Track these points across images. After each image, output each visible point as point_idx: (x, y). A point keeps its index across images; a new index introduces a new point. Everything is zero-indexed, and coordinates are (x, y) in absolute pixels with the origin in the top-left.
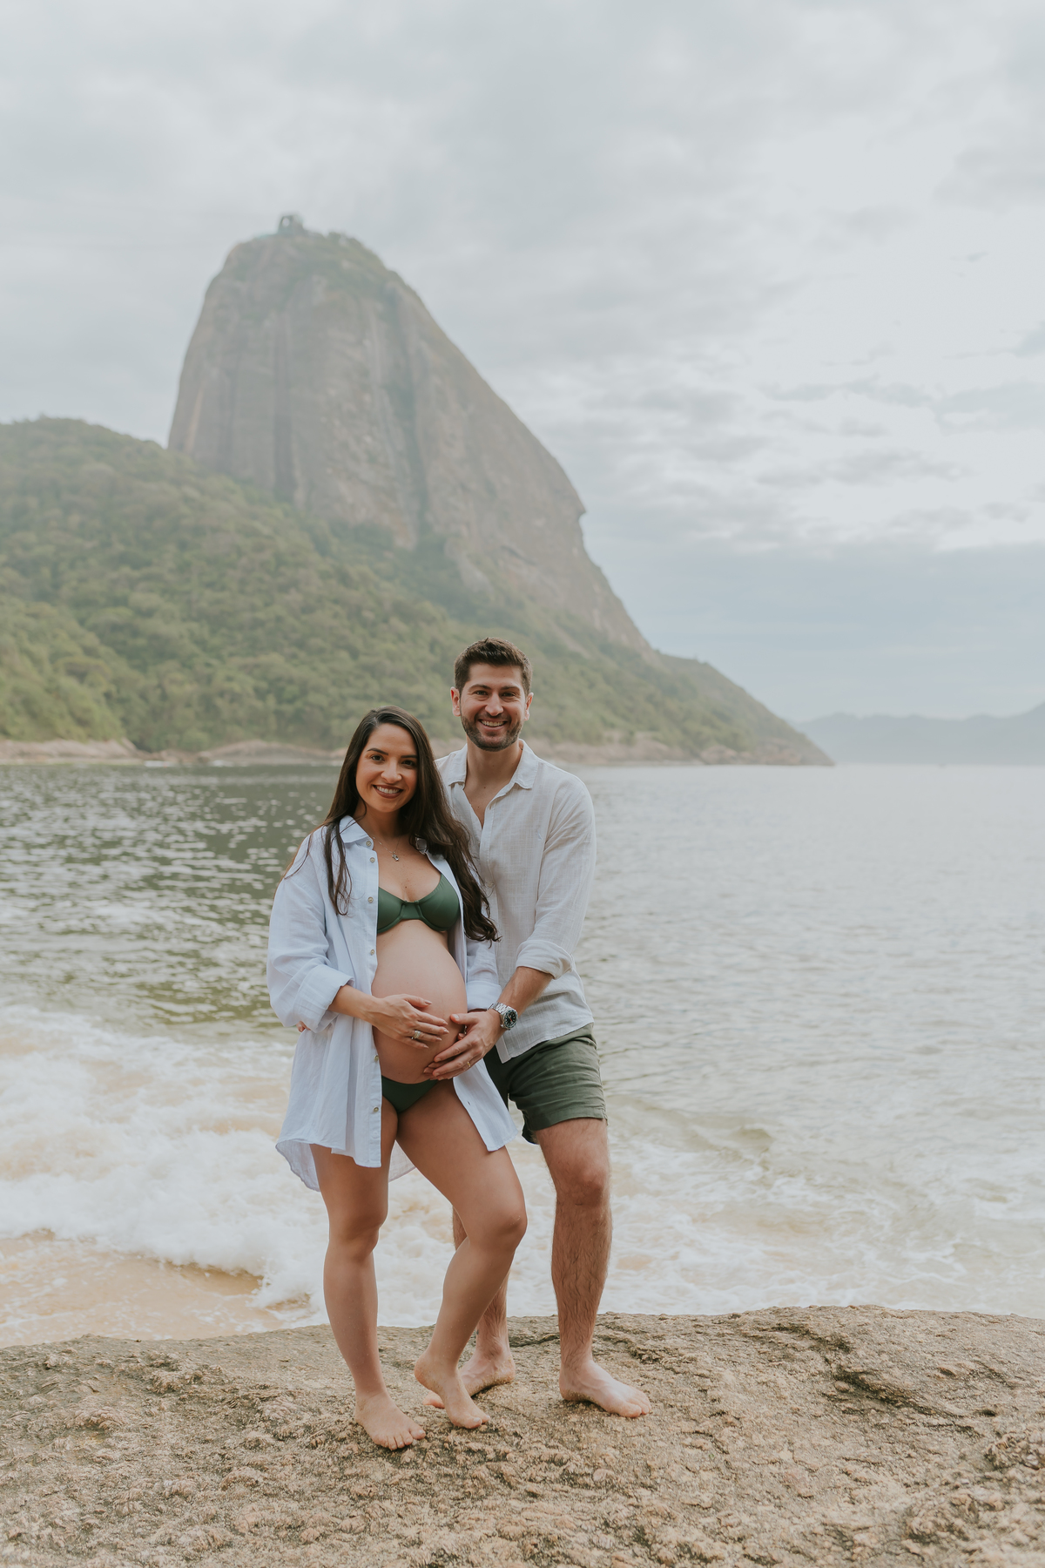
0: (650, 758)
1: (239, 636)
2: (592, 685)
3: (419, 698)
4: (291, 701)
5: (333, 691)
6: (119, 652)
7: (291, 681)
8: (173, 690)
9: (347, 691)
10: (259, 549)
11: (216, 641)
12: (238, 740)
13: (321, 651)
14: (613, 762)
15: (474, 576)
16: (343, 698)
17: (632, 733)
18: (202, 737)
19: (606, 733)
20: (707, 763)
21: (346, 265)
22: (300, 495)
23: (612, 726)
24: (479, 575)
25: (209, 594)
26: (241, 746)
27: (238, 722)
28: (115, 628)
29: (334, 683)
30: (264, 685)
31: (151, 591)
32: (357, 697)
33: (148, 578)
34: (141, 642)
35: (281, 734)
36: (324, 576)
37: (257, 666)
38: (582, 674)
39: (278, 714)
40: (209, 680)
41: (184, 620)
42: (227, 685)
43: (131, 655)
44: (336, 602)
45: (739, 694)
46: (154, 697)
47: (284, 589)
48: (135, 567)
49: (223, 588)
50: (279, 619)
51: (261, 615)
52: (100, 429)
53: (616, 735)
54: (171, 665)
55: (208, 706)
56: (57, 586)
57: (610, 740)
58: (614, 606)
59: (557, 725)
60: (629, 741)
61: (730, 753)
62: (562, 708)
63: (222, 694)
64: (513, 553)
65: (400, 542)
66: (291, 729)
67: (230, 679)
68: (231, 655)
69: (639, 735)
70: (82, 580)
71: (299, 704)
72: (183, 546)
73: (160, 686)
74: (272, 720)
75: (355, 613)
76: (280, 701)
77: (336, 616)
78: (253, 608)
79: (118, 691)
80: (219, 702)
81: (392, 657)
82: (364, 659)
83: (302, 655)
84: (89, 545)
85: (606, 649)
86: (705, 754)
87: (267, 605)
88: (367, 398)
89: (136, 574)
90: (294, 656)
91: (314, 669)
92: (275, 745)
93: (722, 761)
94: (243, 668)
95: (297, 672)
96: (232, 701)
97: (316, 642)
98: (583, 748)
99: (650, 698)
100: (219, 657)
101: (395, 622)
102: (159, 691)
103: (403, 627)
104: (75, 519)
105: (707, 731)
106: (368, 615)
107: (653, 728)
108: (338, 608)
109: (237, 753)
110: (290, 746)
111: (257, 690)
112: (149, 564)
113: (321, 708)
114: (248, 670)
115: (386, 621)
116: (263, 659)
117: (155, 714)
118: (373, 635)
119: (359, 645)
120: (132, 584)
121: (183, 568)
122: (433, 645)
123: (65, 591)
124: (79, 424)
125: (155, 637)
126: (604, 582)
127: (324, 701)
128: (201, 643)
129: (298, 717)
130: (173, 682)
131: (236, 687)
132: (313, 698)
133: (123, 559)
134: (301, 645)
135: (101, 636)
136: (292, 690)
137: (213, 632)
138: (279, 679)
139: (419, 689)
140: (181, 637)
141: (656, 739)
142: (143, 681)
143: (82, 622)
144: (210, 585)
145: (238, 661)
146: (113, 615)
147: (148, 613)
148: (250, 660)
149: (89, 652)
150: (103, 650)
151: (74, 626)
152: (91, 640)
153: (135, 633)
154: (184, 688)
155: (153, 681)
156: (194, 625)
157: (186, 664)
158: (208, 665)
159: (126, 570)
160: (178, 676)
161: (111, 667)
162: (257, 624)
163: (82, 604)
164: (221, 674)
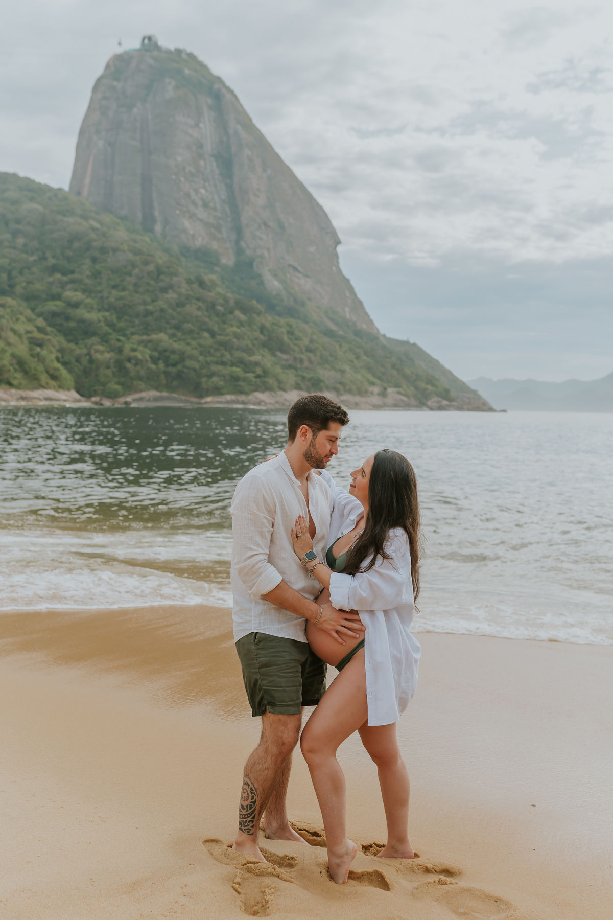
0: (396, 406)
1: (137, 322)
2: (358, 357)
3: (257, 364)
4: (174, 365)
5: (201, 358)
6: (59, 331)
7: (173, 352)
8: (98, 356)
9: (210, 359)
10: (146, 263)
11: (122, 324)
12: (141, 391)
13: (191, 332)
14: (376, 407)
15: (273, 284)
16: (208, 363)
17: (385, 389)
18: (118, 387)
19: (371, 389)
20: (431, 409)
21: (187, 71)
22: (158, 228)
23: (373, 384)
24: (276, 283)
25: (114, 292)
26: (143, 394)
27: (140, 378)
28: (54, 314)
29: (201, 354)
30: (156, 354)
31: (76, 290)
32: (217, 363)
33: (73, 281)
34: (72, 324)
35: (169, 388)
36: (189, 282)
37: (150, 341)
38: (351, 349)
39: (165, 372)
40: (120, 351)
41: (99, 310)
42: (133, 354)
43: (67, 333)
44: (198, 299)
45: (435, 363)
46: (84, 361)
47: (164, 290)
48: (64, 274)
49: (124, 289)
50: (162, 310)
51: (150, 307)
52: (28, 179)
53: (376, 390)
54: (95, 340)
55: (120, 368)
56: (12, 286)
57: (372, 393)
58: (358, 305)
59: (341, 383)
60: (383, 394)
61: (445, 402)
62: (343, 372)
63: (129, 360)
64: (295, 269)
65: (224, 261)
66: (175, 383)
67: (133, 350)
68: (132, 334)
69: (390, 390)
70: (28, 283)
71: (179, 367)
72: (94, 260)
73: (89, 354)
74: (163, 377)
75: (212, 306)
76: (167, 366)
77: (199, 309)
78: (145, 303)
79: (63, 357)
80: (128, 365)
81: (237, 336)
82: (219, 338)
83: (179, 334)
84: (31, 259)
85: (358, 333)
86: (429, 403)
87: (153, 301)
88: (202, 163)
89: (65, 279)
90: (173, 335)
91: (188, 344)
92: (165, 394)
93: (441, 408)
94: (140, 342)
95: (176, 346)
96: (136, 365)
97: (187, 326)
98: (357, 399)
99: (394, 366)
100: (124, 335)
101: (237, 313)
102: (88, 357)
103: (243, 317)
104: (21, 241)
105: (429, 387)
106: (219, 308)
107: (397, 386)
108: (200, 304)
109: (141, 399)
110: (174, 395)
111: (151, 357)
112: (72, 272)
113: (195, 370)
114: (145, 344)
115: (231, 312)
116: (154, 337)
117: (86, 372)
118: (224, 322)
119: (216, 328)
120: (63, 285)
121: (96, 275)
122: (262, 329)
123: (19, 289)
124: (14, 176)
125: (82, 321)
126: (351, 290)
127: (197, 366)
128: (111, 325)
129: (179, 376)
130: (97, 351)
131: (140, 356)
132: (189, 363)
133: (54, 269)
134: (178, 328)
135: (45, 319)
136: (174, 357)
137: (119, 318)
138: (165, 350)
139: (256, 358)
140: (99, 321)
141: (399, 393)
142: (80, 350)
143: (33, 310)
144: (115, 287)
145: (136, 338)
146: (52, 306)
147: (76, 305)
148: (145, 338)
149: (40, 330)
150: (49, 329)
151: (29, 312)
152: (41, 322)
153: (68, 319)
154: (104, 355)
155: (85, 351)
156: (107, 314)
157: (105, 340)
158: (119, 340)
159: (58, 276)
160: (101, 348)
161: (58, 340)
162: (148, 313)
163: (30, 298)
164: (127, 347)
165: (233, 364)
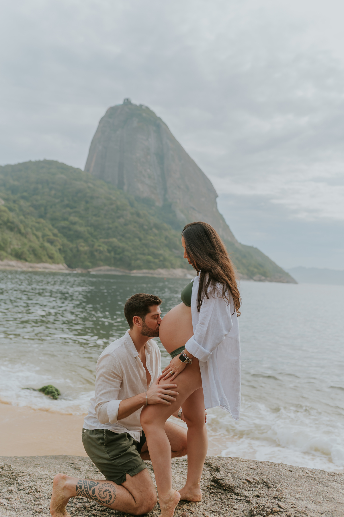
1: (103, 232)
3: (161, 255)
4: (119, 254)
5: (133, 251)
6: (64, 236)
7: (119, 248)
8: (81, 248)
9: (137, 252)
11: (96, 233)
12: (101, 266)
13: (129, 238)
15: (181, 216)
18: (90, 264)
21: (144, 115)
22: (125, 188)
24: (183, 216)
25: (94, 218)
26: (102, 268)
27: (101, 260)
28: (64, 228)
29: (133, 249)
30: (110, 248)
31: (76, 216)
33: (75, 212)
34: (72, 233)
35: (115, 265)
36: (132, 214)
37: (108, 242)
39: (115, 258)
40: (93, 246)
41: (86, 226)
42: (98, 248)
43: (68, 236)
44: (135, 222)
45: (267, 259)
46: (75, 250)
47: (119, 217)
48: (71, 208)
49: (99, 217)
50: (116, 227)
51: (111, 226)
52: (62, 164)
54: (81, 240)
55: (92, 254)
58: (226, 228)
61: (263, 278)
63: (96, 251)
64: (194, 209)
65: (157, 204)
66: (118, 263)
67: (99, 246)
68: (100, 238)
70: (53, 212)
71: (121, 255)
72: (87, 202)
73: (77, 247)
74: (112, 260)
76: (115, 254)
77: (135, 227)
78: (108, 223)
79: (63, 248)
80: (96, 253)
81: (152, 241)
82: (143, 241)
83: (123, 239)
84: (57, 201)
86: (254, 278)
87: (112, 223)
88: (149, 157)
89: (71, 211)
90: (120, 240)
91: (127, 244)
92: (113, 268)
94: (104, 242)
95: (121, 245)
96: (100, 253)
97: (128, 235)
100: (96, 239)
101: (154, 230)
103: (157, 232)
104: (53, 192)
106: (145, 227)
107: (238, 268)
108: (136, 225)
109: (100, 270)
110: (118, 269)
111: (108, 250)
112: (76, 208)
113: (129, 257)
115: (151, 229)
116: (111, 240)
117: (75, 256)
118: (147, 234)
119: (142, 236)
120: (70, 214)
121: (87, 209)
122: (166, 238)
123: (48, 215)
124: (56, 162)
125: (76, 231)
126: (223, 220)
127: (130, 255)
128: (91, 234)
129: (121, 259)
130: (81, 246)
131: (101, 249)
132: (126, 254)
133: (67, 206)
134: (123, 236)
135: (59, 230)
136: (119, 250)
137: (94, 231)
138: (116, 247)
139: (161, 252)
140: (85, 231)
142: (71, 245)
143: (53, 225)
144: (95, 215)
145: (102, 240)
146: (63, 224)
147: (74, 223)
148: (106, 240)
149: (55, 235)
150: (59, 235)
151: (50, 226)
152: (56, 231)
153: (70, 230)
154: (84, 248)
155: (75, 246)
156: (89, 228)
157: (86, 240)
158: (93, 241)
159: (68, 209)
160: (83, 244)
161: (61, 240)
162: (109, 228)
163: (53, 220)
164: (97, 244)
165: (149, 255)
